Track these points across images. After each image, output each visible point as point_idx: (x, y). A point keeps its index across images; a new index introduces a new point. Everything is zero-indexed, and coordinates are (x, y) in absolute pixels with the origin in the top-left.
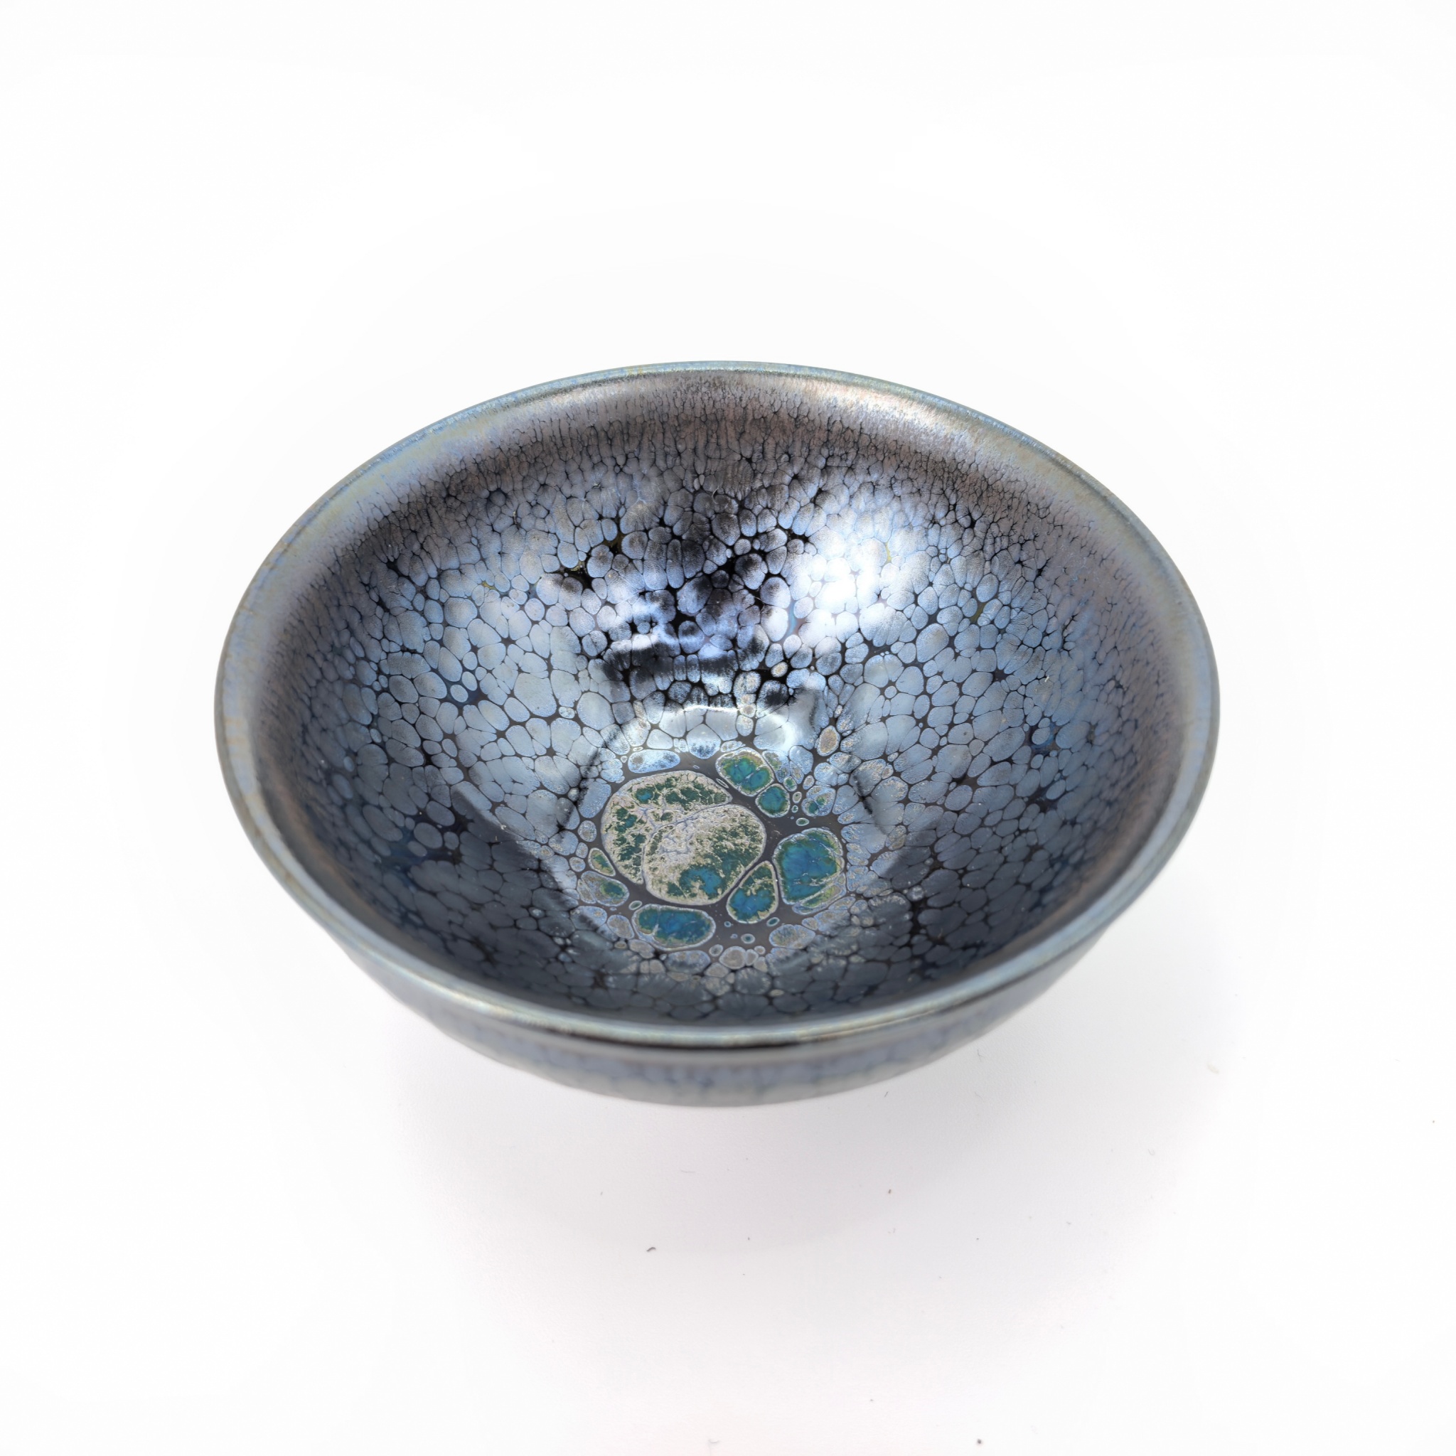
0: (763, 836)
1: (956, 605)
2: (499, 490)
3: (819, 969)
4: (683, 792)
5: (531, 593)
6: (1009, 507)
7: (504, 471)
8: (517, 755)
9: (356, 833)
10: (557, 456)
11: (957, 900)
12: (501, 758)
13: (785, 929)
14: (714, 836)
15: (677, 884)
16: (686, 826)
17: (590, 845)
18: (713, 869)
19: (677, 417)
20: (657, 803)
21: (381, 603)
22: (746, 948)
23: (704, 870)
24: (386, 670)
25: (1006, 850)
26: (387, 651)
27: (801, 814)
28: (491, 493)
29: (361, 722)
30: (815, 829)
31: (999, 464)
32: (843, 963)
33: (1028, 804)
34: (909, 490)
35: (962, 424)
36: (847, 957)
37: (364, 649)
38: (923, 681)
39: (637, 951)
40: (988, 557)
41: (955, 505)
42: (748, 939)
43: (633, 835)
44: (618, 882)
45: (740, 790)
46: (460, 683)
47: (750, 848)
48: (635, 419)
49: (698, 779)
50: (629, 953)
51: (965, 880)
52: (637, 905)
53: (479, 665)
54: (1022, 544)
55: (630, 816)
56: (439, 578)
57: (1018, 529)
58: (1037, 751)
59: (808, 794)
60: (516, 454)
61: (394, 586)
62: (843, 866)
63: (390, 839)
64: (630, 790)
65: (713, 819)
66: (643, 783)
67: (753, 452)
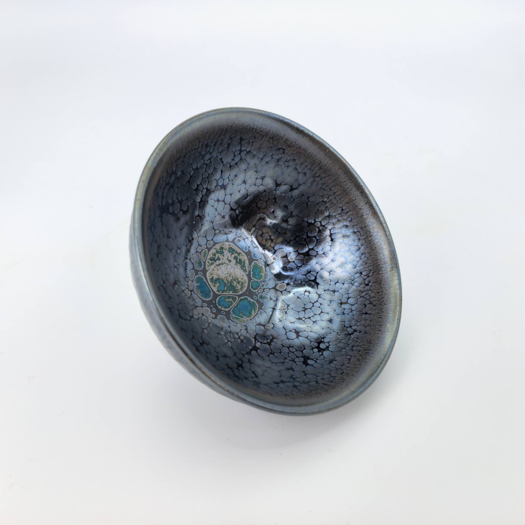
0: (244, 291)
1: (343, 295)
2: (284, 149)
3: (220, 336)
4: (240, 259)
5: (263, 178)
6: (378, 292)
7: (290, 147)
8: (216, 209)
9: (163, 194)
10: (305, 158)
11: (264, 358)
12: (212, 206)
13: (224, 317)
14: (234, 278)
15: (214, 279)
16: (231, 268)
17: (207, 248)
18: (225, 285)
19: (340, 182)
20: (231, 255)
21: (229, 145)
22: (211, 312)
23: (223, 283)
24: (212, 160)
25: (286, 361)
26: (217, 156)
27: (257, 295)
28: (282, 148)
29: (193, 167)
30: (256, 302)
31: (388, 282)
32: (226, 341)
33: (302, 357)
34: (365, 260)
35: (392, 264)
36: (228, 341)
37: (213, 150)
38: (316, 301)
39: (189, 285)
40: (361, 295)
41: (369, 276)
42: (214, 310)
43: (218, 256)
44: (203, 263)
45: (251, 274)
46: (224, 180)
47: (238, 290)
48: (331, 171)
49: (246, 260)
50: (187, 283)
51: (271, 355)
52: (201, 274)
53: (232, 180)
54: (370, 303)
55: (223, 251)
56: (248, 152)
57: (374, 299)
58: (318, 347)
59: (264, 293)
60: (297, 147)
61: (236, 144)
62: (251, 318)
63: (168, 201)
64: (230, 245)
65: (238, 273)
66: (234, 247)
67: (345, 209)
